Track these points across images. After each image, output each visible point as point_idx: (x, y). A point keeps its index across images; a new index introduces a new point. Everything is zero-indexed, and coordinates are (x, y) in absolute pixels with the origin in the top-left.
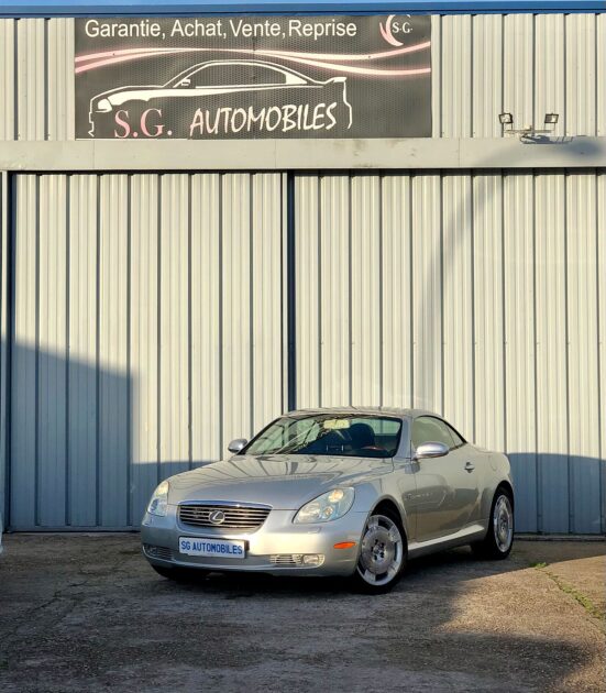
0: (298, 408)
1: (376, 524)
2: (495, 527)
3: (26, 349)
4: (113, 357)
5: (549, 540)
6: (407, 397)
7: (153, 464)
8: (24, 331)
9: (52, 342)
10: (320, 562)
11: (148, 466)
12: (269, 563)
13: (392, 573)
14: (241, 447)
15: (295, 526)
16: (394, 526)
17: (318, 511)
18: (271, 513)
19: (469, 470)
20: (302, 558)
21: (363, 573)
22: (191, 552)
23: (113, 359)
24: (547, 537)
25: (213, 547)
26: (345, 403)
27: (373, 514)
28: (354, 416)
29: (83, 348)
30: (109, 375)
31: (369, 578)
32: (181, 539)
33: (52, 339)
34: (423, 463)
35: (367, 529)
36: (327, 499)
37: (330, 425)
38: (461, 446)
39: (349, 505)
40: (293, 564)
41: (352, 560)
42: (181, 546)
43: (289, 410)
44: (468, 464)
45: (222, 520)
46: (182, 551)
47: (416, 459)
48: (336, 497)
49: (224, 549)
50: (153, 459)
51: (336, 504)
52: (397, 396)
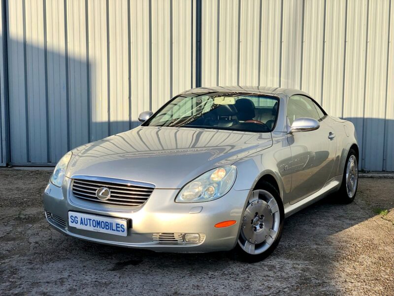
0: (203, 86)
1: (256, 198)
2: (347, 180)
3: (17, 42)
4: (77, 49)
5: (371, 177)
6: (276, 79)
7: (105, 123)
8: (15, 30)
9: (34, 37)
10: (202, 240)
11: (102, 124)
12: (152, 240)
13: (270, 242)
14: (147, 118)
15: (177, 205)
16: (273, 199)
17: (201, 189)
18: (155, 192)
19: (331, 139)
20: (184, 236)
21: (243, 244)
22: (79, 226)
23: (77, 50)
24: (370, 175)
25: (98, 223)
26: (235, 84)
27: (253, 190)
28: (241, 94)
29: (56, 42)
30: (74, 60)
31: (249, 248)
32: (70, 214)
33: (35, 36)
34: (297, 135)
35: (248, 203)
36: (209, 178)
37: (219, 101)
38: (324, 118)
39: (231, 184)
40: (175, 242)
41: (233, 237)
42: (70, 220)
43: (197, 87)
44: (330, 134)
45: (109, 197)
46: (71, 224)
47: (291, 133)
48: (218, 175)
49: (108, 226)
50: (105, 119)
51: (218, 183)
52: (270, 78)
